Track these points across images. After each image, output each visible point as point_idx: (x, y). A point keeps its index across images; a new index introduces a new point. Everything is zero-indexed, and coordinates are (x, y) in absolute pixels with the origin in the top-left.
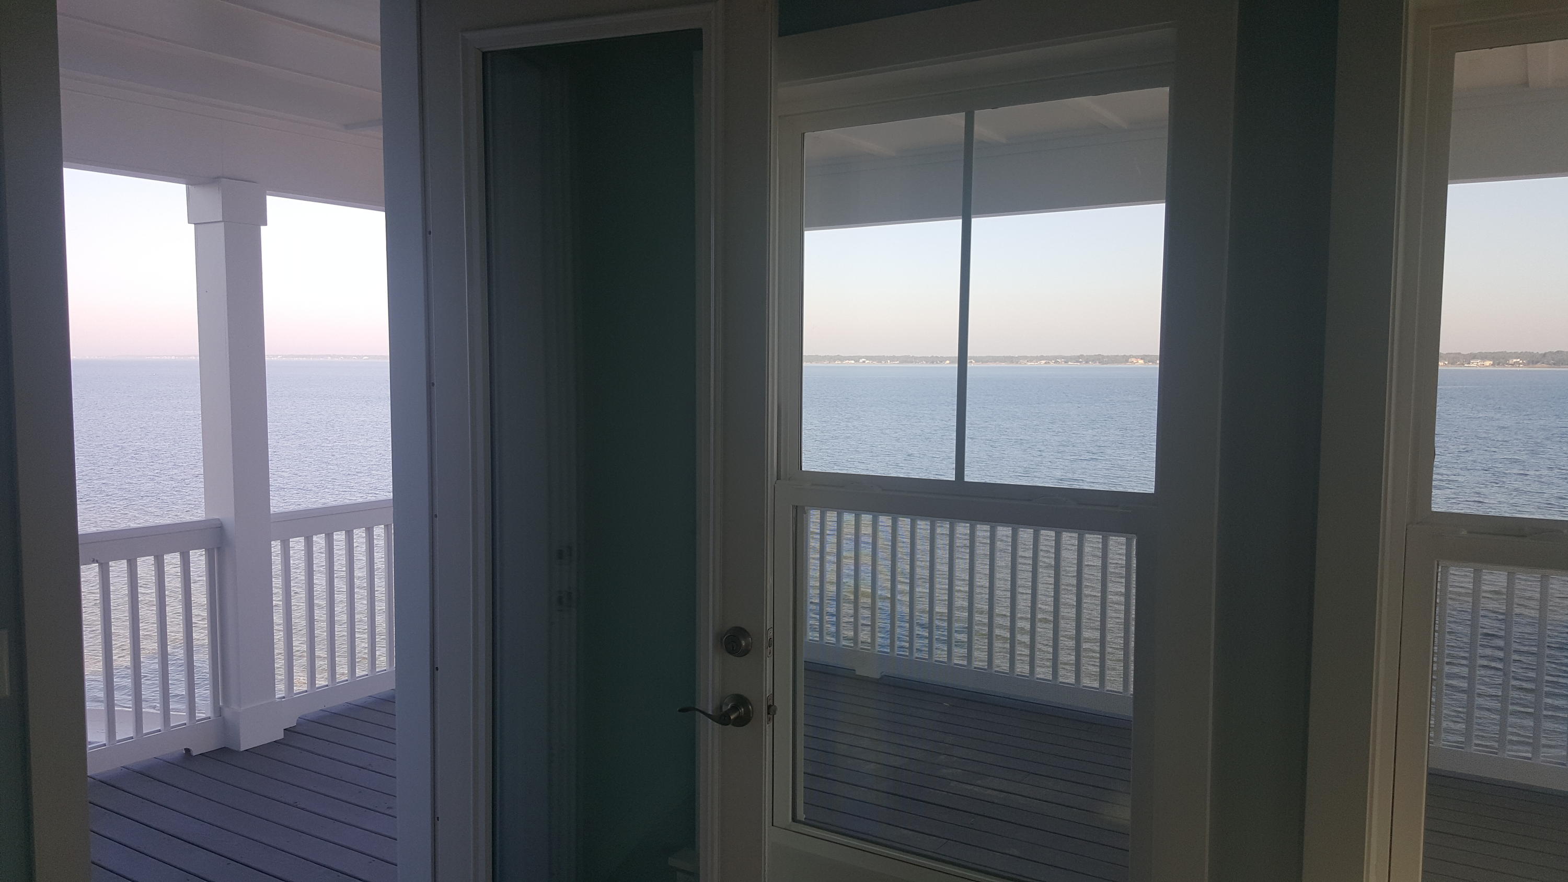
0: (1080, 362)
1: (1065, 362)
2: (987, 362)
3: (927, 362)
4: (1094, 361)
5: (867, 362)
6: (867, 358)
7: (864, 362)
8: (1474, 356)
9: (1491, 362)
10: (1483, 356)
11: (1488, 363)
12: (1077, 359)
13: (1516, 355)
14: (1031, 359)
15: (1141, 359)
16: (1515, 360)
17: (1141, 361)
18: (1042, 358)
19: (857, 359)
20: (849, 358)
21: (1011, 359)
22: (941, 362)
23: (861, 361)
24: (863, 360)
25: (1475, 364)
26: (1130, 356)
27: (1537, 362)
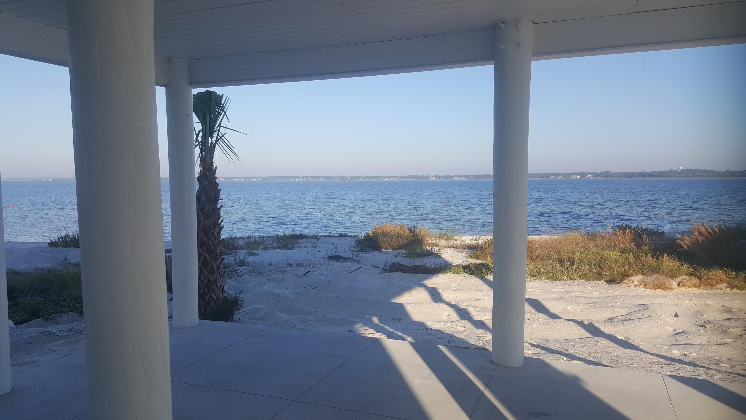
0: (408, 179)
1: (402, 179)
2: (367, 179)
3: (339, 179)
4: (413, 178)
5: (311, 179)
6: (311, 177)
7: (310, 179)
8: (573, 174)
9: (580, 176)
10: (576, 174)
11: (578, 177)
12: (406, 177)
13: (590, 173)
14: (386, 177)
15: (434, 177)
16: (589, 175)
17: (434, 178)
18: (391, 177)
19: (306, 178)
20: (303, 177)
21: (377, 178)
22: (346, 179)
23: (308, 179)
24: (310, 178)
25: (573, 177)
26: (429, 176)
27: (598, 176)
